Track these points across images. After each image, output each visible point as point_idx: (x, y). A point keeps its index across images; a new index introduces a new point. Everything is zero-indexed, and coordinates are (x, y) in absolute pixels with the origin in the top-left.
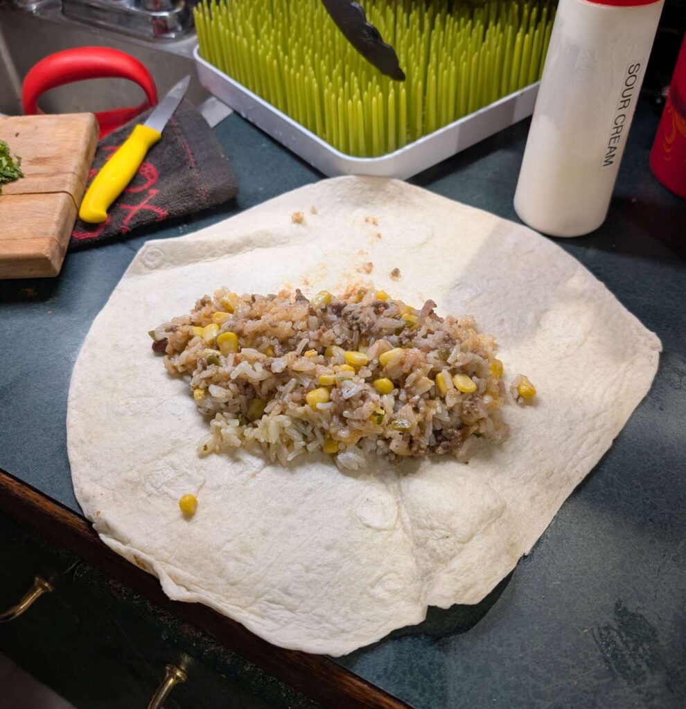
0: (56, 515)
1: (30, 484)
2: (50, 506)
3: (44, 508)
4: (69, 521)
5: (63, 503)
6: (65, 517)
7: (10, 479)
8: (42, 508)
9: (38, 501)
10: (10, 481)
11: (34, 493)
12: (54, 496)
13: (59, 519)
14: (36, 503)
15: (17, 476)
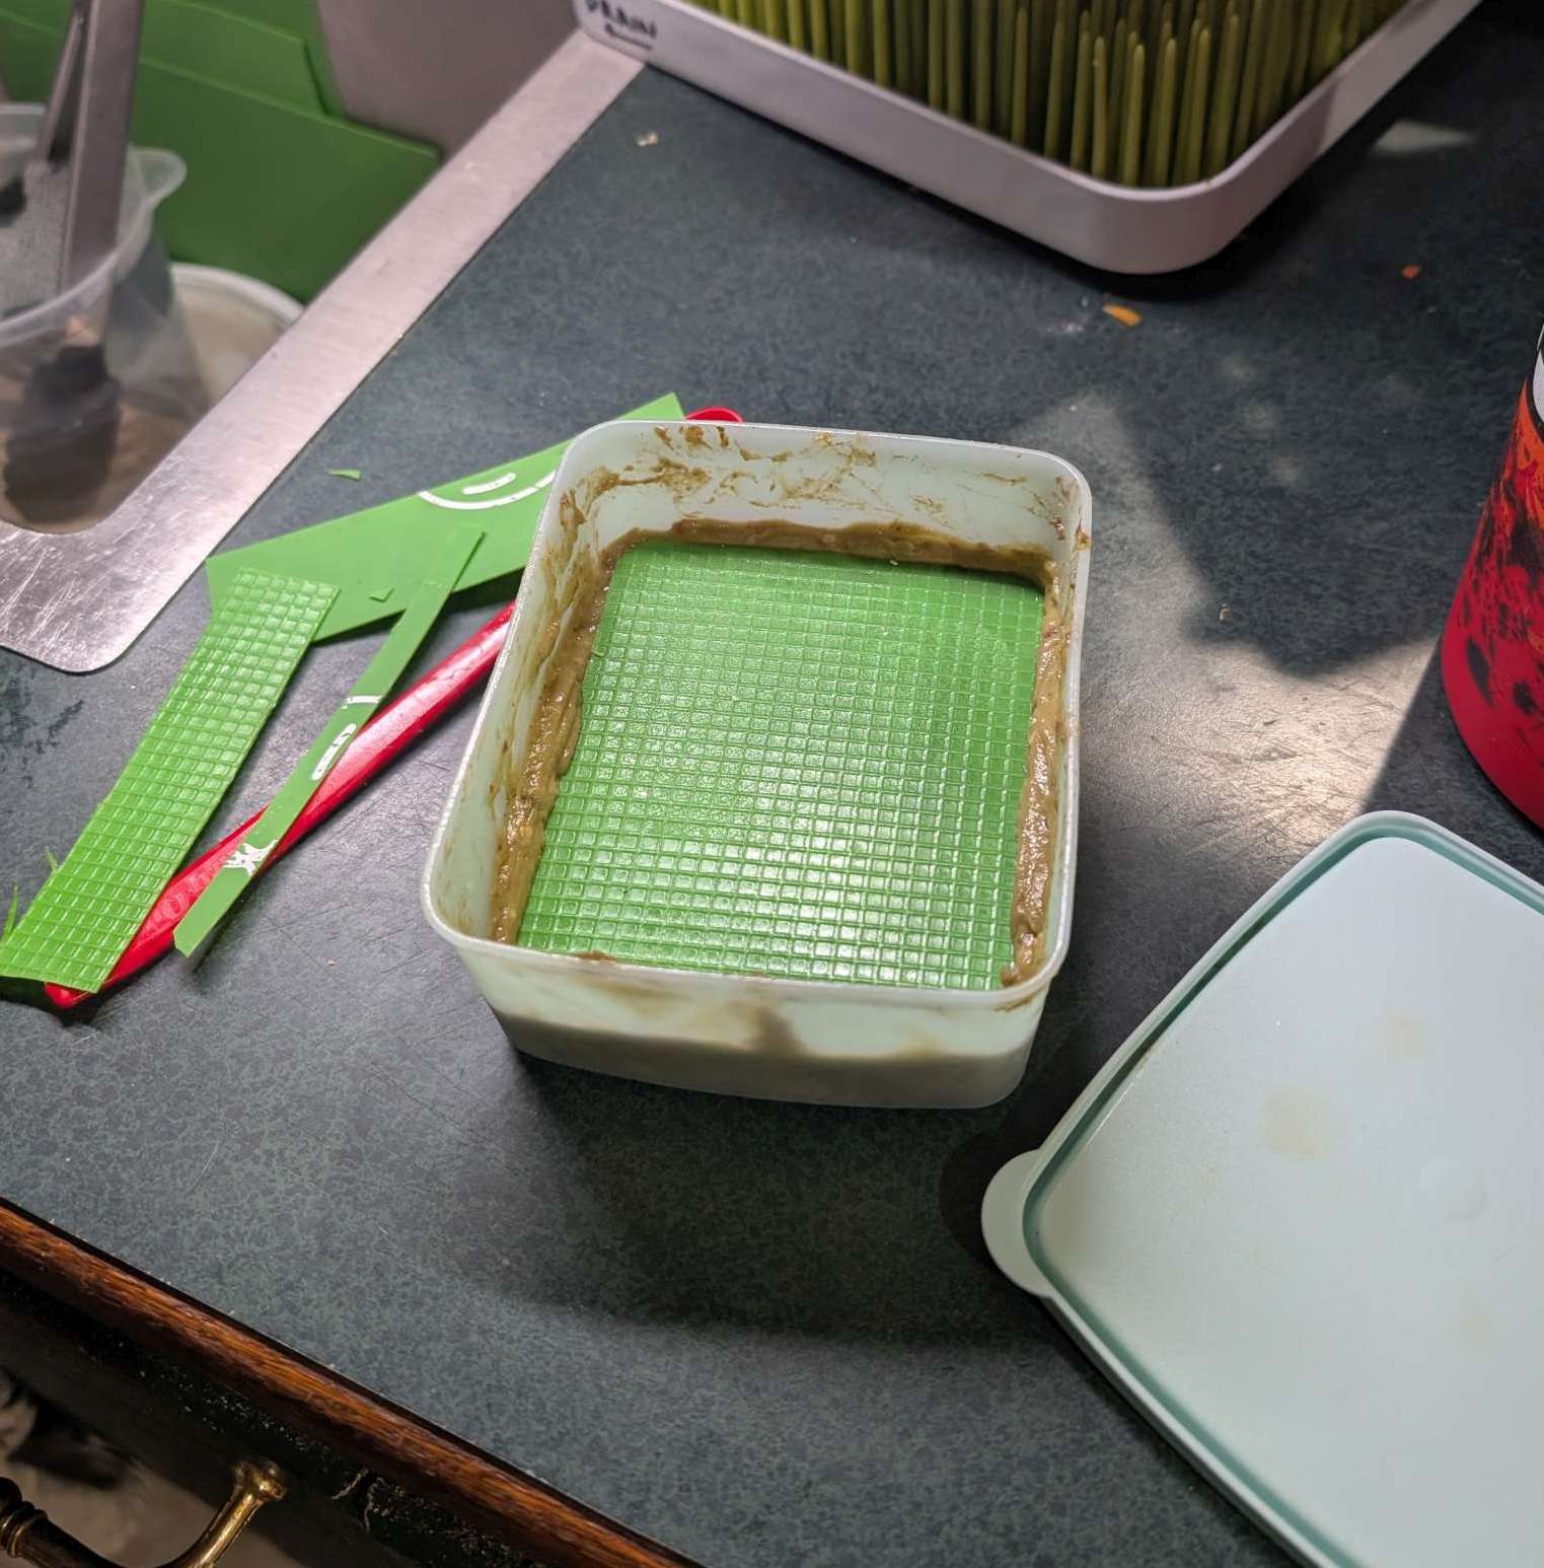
0: (318, 1402)
1: (231, 1314)
2: (294, 1378)
3: (280, 1380)
4: (358, 1418)
5: (331, 1367)
6: (345, 1408)
7: (172, 1301)
8: (274, 1383)
9: (261, 1363)
10: (173, 1308)
11: (248, 1339)
12: (306, 1348)
13: (328, 1412)
14: (258, 1370)
15: (190, 1291)
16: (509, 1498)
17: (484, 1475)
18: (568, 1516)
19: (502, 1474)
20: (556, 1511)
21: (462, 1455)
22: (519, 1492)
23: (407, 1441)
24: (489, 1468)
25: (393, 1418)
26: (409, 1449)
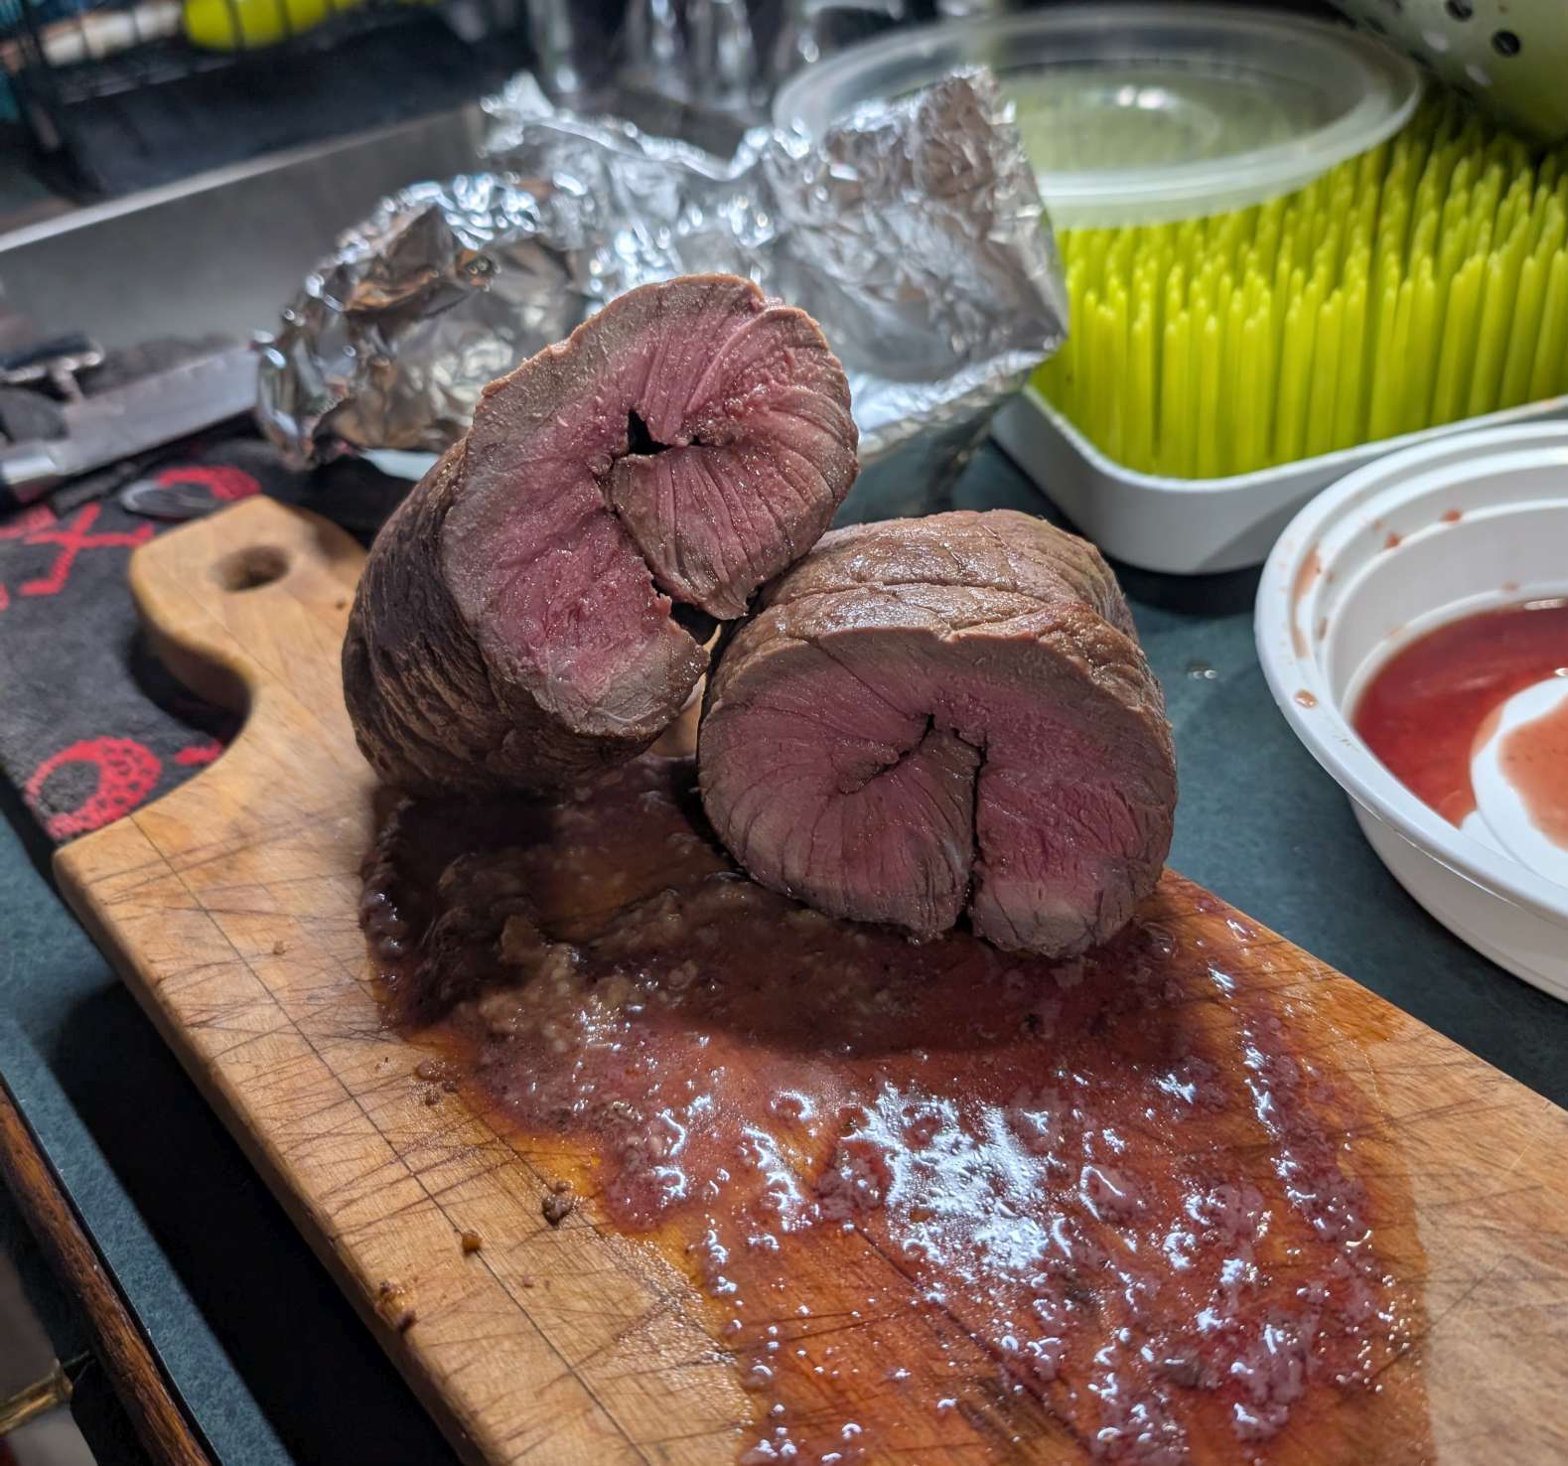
2: (35, 1171)
3: (24, 1172)
4: (56, 1225)
5: (60, 1173)
6: (51, 1211)
8: (19, 1173)
13: (39, 1211)
14: (14, 1155)
16: (118, 1342)
17: (112, 1311)
18: (150, 1373)
19: (124, 1317)
20: (145, 1366)
21: (107, 1287)
22: (128, 1335)
23: (77, 1260)
24: (118, 1305)
25: (78, 1233)
26: (76, 1267)
